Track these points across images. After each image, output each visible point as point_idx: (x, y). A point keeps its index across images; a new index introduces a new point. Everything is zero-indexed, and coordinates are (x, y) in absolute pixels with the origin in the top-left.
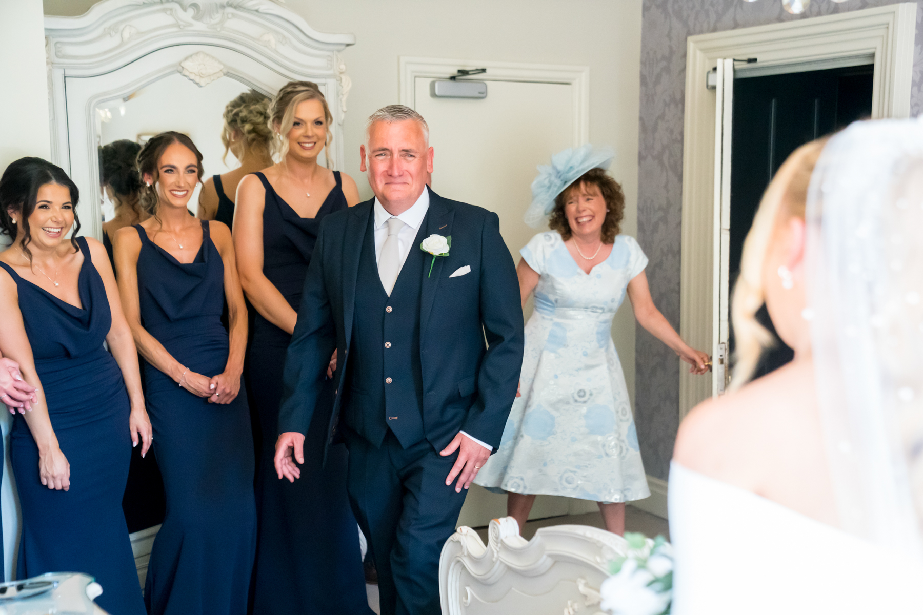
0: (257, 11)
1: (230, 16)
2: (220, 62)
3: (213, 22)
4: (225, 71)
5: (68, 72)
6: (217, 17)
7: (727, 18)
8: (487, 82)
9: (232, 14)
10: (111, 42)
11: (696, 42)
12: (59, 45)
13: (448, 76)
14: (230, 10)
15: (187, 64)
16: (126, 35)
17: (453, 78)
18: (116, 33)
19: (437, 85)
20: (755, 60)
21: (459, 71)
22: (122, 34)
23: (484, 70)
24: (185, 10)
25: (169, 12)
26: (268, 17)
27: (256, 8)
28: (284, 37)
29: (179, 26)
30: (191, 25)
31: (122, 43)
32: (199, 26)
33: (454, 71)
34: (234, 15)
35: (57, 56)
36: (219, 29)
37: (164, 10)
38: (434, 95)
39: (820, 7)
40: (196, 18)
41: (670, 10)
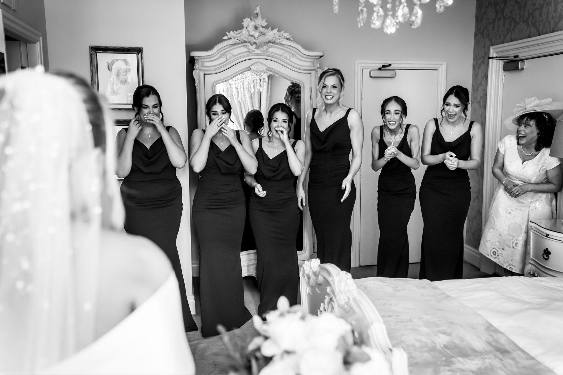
0: (281, 44)
1: (270, 47)
2: (266, 66)
3: (263, 49)
4: (268, 69)
5: (206, 73)
6: (265, 48)
7: (508, 37)
8: (395, 70)
9: (271, 46)
10: (222, 60)
11: (493, 49)
12: (202, 62)
13: (378, 68)
14: (270, 44)
15: (252, 67)
16: (228, 57)
17: (380, 69)
18: (224, 56)
19: (372, 72)
20: (517, 56)
21: (383, 66)
22: (226, 56)
23: (390, 65)
24: (252, 45)
25: (245, 47)
26: (286, 46)
27: (281, 43)
28: (293, 54)
29: (249, 52)
30: (254, 51)
31: (227, 60)
32: (258, 51)
33: (381, 66)
34: (272, 46)
35: (202, 66)
36: (266, 52)
37: (244, 46)
38: (371, 77)
39: (546, 30)
40: (257, 48)
41: (485, 35)
